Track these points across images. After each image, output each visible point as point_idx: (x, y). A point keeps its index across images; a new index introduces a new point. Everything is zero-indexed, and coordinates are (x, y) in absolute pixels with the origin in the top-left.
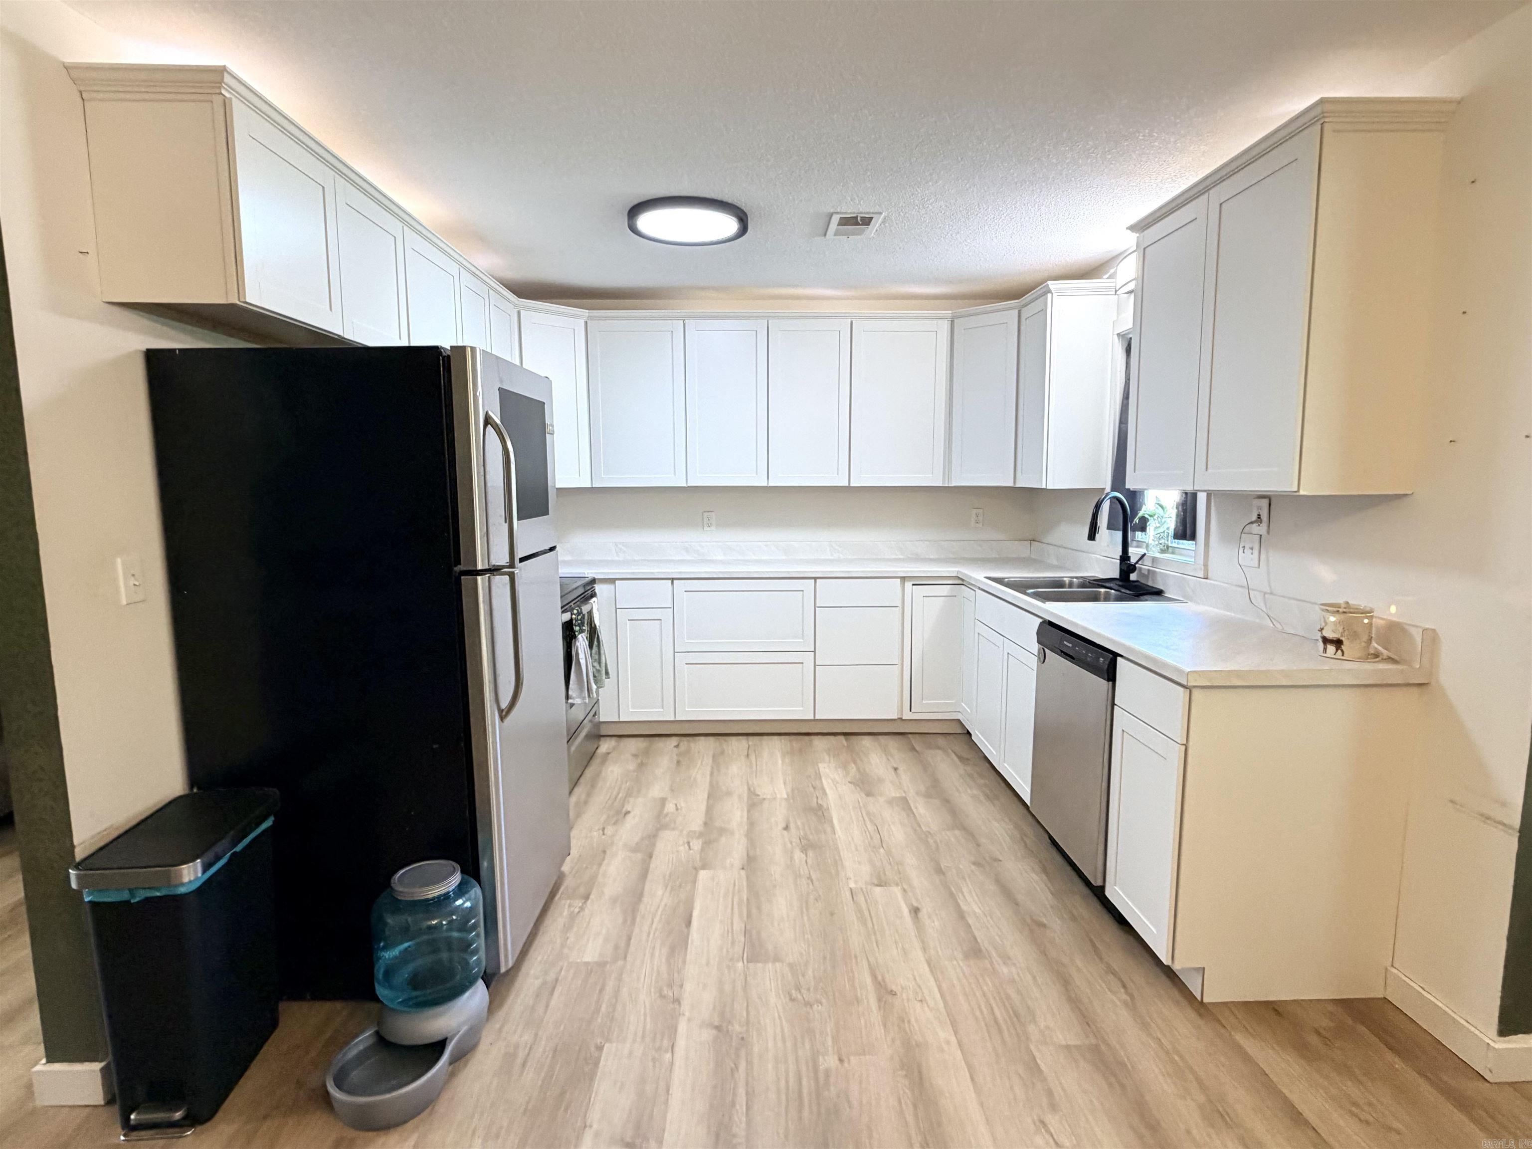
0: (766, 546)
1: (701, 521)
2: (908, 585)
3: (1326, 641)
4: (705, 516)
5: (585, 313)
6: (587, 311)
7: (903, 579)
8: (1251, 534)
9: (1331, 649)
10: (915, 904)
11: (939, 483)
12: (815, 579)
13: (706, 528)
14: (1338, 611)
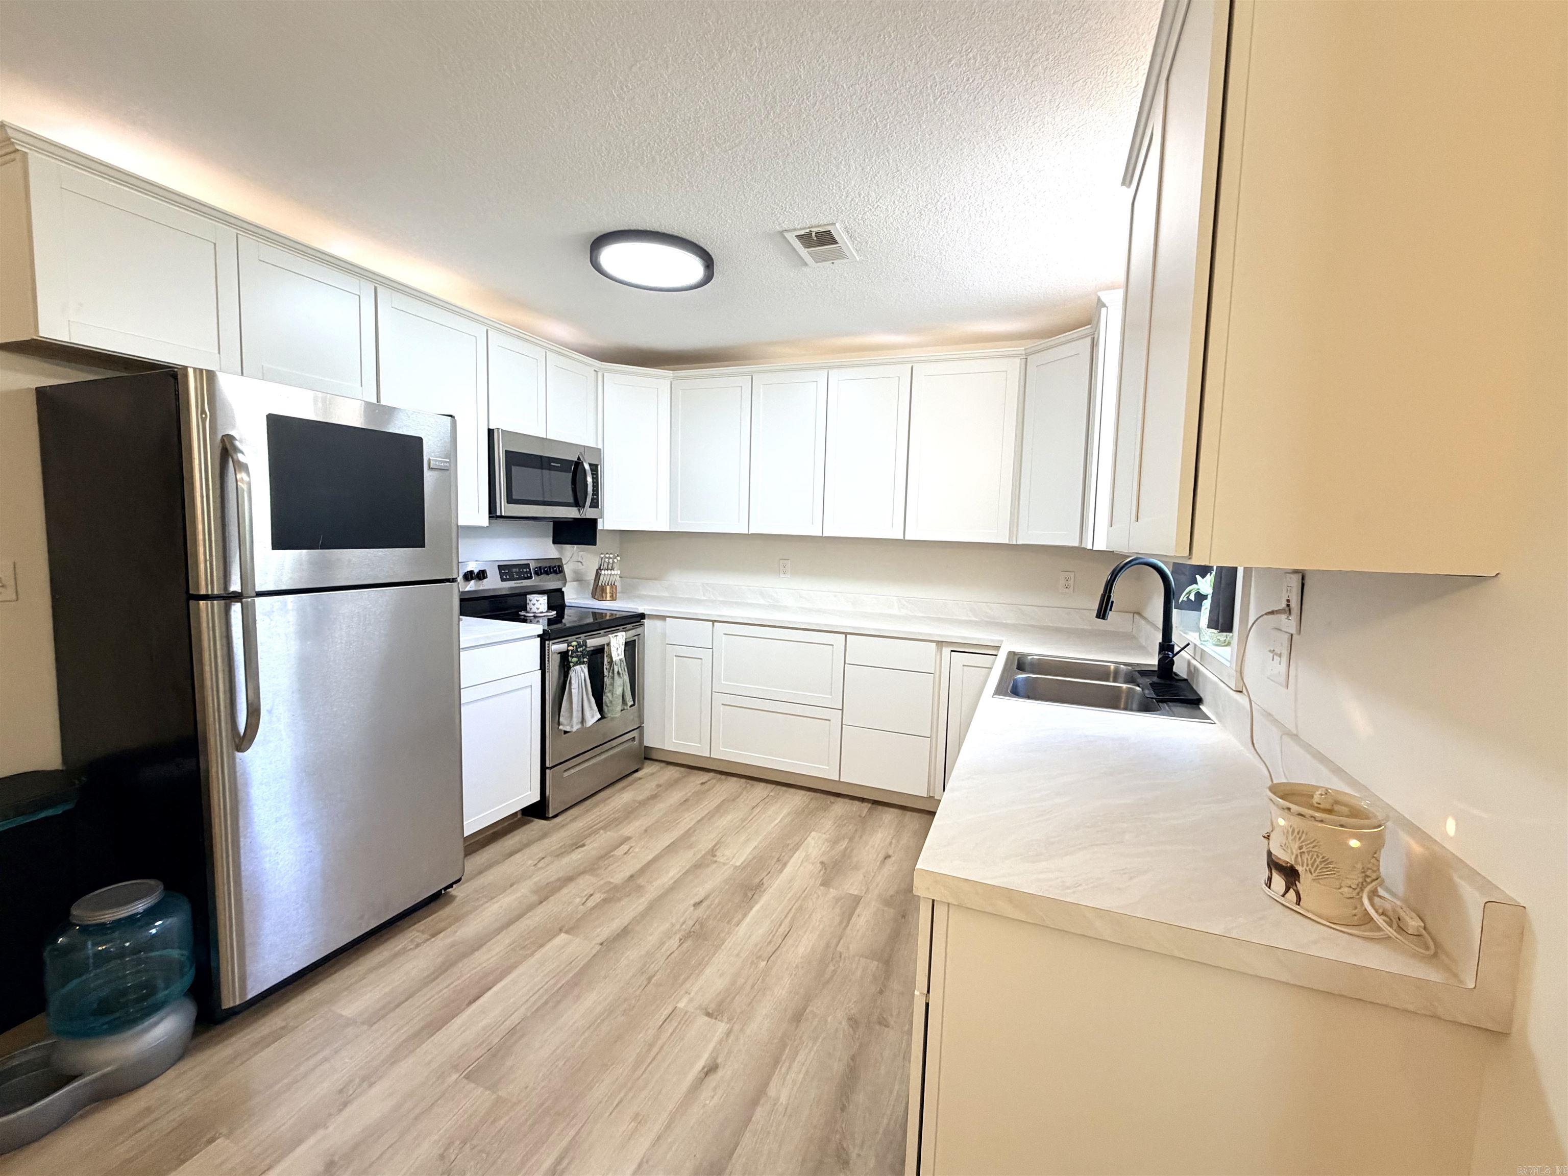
0: (835, 596)
1: (778, 567)
2: (946, 651)
3: (1274, 864)
4: (781, 564)
5: (670, 373)
6: (671, 372)
7: (940, 644)
8: (1281, 630)
9: (1279, 882)
10: (719, 1060)
11: (1005, 540)
12: (846, 634)
13: (782, 575)
14: (1289, 809)
